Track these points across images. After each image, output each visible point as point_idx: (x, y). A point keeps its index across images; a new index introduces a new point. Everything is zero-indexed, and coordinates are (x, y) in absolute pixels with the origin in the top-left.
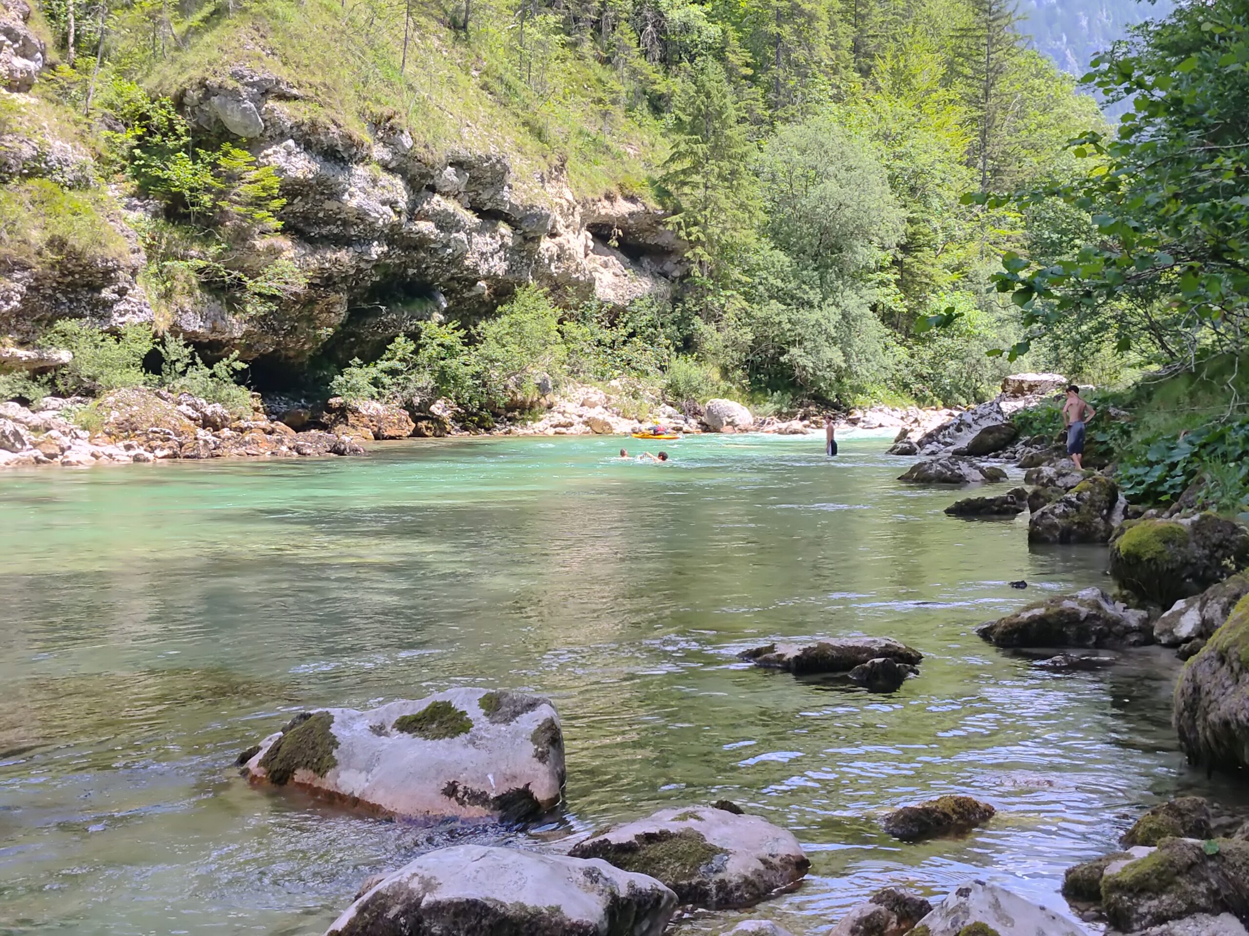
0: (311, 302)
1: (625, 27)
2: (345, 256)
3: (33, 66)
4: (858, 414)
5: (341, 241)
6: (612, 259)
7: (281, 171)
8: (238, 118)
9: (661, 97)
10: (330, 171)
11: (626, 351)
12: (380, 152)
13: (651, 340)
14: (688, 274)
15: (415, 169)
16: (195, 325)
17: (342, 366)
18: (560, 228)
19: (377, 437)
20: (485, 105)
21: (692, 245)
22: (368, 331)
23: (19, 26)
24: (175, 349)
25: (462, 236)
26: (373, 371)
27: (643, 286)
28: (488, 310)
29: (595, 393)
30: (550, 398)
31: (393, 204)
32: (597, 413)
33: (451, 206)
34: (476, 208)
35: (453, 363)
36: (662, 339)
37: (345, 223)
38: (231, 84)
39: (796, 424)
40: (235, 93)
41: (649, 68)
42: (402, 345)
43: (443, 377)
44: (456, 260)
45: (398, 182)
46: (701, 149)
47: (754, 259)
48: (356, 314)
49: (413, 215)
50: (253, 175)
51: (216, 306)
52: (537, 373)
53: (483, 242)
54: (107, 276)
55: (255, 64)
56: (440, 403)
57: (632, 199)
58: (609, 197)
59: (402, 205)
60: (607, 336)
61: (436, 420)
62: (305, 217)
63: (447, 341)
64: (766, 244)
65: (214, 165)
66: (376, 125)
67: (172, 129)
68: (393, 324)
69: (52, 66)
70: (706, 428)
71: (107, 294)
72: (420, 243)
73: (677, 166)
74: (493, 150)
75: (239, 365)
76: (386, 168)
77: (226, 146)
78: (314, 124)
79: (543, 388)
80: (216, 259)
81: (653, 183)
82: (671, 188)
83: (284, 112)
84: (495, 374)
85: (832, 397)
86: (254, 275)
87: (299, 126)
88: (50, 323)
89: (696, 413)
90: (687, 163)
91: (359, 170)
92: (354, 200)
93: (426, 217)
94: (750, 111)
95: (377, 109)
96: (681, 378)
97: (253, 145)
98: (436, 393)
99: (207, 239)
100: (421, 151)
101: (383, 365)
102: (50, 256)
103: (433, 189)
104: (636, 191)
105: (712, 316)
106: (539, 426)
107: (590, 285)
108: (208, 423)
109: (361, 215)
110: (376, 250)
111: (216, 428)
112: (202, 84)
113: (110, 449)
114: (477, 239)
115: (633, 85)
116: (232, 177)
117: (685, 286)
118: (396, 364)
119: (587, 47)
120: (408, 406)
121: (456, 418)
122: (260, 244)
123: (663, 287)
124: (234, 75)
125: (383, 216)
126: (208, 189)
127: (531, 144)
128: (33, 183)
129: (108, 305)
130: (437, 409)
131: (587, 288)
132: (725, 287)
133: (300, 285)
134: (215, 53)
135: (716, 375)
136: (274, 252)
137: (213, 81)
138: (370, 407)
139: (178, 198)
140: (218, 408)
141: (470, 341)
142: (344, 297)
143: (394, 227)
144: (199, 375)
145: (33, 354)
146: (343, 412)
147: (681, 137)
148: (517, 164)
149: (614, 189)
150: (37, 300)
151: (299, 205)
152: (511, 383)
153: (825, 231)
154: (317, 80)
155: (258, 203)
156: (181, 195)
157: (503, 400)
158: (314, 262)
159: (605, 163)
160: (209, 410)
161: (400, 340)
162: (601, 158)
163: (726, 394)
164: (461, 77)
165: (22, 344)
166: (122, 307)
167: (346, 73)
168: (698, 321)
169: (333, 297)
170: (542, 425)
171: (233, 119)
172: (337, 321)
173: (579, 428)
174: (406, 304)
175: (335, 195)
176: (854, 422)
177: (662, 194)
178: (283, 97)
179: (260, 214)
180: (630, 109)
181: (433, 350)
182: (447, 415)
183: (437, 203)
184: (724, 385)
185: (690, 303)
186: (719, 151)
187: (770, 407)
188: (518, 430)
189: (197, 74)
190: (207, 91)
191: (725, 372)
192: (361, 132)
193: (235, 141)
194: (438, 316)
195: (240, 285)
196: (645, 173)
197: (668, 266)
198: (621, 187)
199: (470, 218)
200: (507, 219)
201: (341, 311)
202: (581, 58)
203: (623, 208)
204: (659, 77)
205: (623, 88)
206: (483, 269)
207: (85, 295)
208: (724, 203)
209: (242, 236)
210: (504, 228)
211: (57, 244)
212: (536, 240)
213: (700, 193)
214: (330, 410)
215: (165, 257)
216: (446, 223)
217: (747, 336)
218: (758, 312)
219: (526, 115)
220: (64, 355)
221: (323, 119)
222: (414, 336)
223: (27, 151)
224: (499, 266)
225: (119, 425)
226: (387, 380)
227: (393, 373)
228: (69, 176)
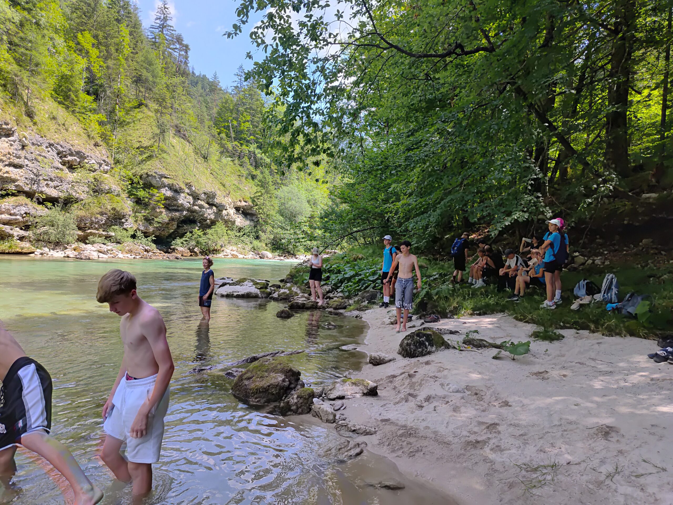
0: (168, 224)
1: (246, 157)
2: (177, 214)
3: (109, 168)
4: (297, 256)
5: (177, 210)
6: (240, 216)
7: (164, 194)
8: (155, 182)
9: (254, 175)
10: (175, 195)
11: (242, 238)
12: (187, 191)
13: (249, 236)
14: (258, 221)
15: (195, 195)
16: (142, 228)
17: (174, 239)
18: (228, 208)
19: (182, 256)
20: (211, 178)
21: (260, 214)
22: (180, 231)
23: (106, 159)
24: (139, 234)
25: (204, 210)
26: (181, 240)
27: (248, 223)
28: (209, 227)
29: (235, 248)
30: (223, 248)
31: (189, 203)
32: (235, 253)
33: (202, 203)
34: (208, 203)
35: (201, 239)
36: (251, 236)
37: (178, 206)
38: (154, 174)
39: (282, 258)
40: (155, 176)
41: (252, 168)
42: (188, 234)
43: (198, 242)
44: (202, 215)
45: (191, 197)
46: (263, 191)
47: (275, 218)
48: (178, 227)
49: (194, 205)
50: (158, 195)
51: (147, 224)
52: (220, 243)
53: (209, 211)
54: (124, 217)
55: (160, 170)
56: (196, 248)
57: (246, 202)
58: (240, 201)
59: (192, 203)
60: (238, 234)
61: (195, 252)
62: (169, 205)
63: (199, 234)
64: (278, 215)
65: (149, 192)
66: (186, 185)
67: (139, 183)
68: (187, 229)
69: (112, 168)
70: (261, 258)
71: (123, 220)
72: (195, 211)
73: (257, 195)
74: (213, 190)
75: (154, 238)
76: (188, 194)
77: (152, 188)
78: (173, 184)
79: (221, 246)
80: (148, 213)
81: (251, 198)
82: (255, 199)
83: (166, 181)
84: (210, 242)
85: (292, 252)
86: (156, 217)
87: (169, 184)
88: (110, 226)
89: (259, 254)
90: (260, 194)
91: (182, 195)
92: (180, 202)
93: (197, 205)
94: (276, 181)
95: (187, 181)
96: (256, 246)
97: (158, 188)
98: (196, 246)
99: (146, 209)
100: (197, 191)
101: (184, 239)
102: (112, 211)
103: (198, 199)
104: (247, 200)
105: (264, 232)
106: (220, 255)
107: (234, 222)
108: (146, 251)
109: (182, 205)
110: (185, 213)
111: (148, 252)
112: (147, 174)
113: (127, 255)
114: (208, 210)
115: (247, 172)
116: (153, 195)
117: (257, 224)
118: (187, 239)
119: (236, 162)
120: (189, 249)
121: (200, 252)
122: (158, 210)
123: (252, 223)
124: (155, 172)
125: (187, 205)
126: (147, 198)
127: (222, 188)
128: (108, 195)
129: (123, 223)
130: (196, 250)
131: (233, 223)
132: (267, 224)
133: (167, 220)
134: (150, 167)
135: (264, 245)
136: (161, 212)
137: (149, 173)
138: (180, 249)
139: (139, 199)
140: (148, 247)
141: (205, 234)
142: (176, 223)
143: (189, 208)
144: (144, 240)
145: (106, 233)
146: (174, 250)
147: (258, 187)
148: (218, 193)
149: (241, 199)
150: (108, 221)
151: (168, 202)
152: (214, 245)
153: (292, 213)
154: (174, 174)
155: (158, 201)
156: (140, 198)
157: (212, 248)
158: (170, 215)
159: (239, 192)
160: (147, 248)
161: (188, 233)
162: (239, 191)
163: (266, 250)
164: (206, 171)
165: (103, 231)
166: (126, 223)
167: (180, 172)
168: (260, 232)
169: (174, 223)
170: (221, 255)
171: (154, 182)
172: (174, 228)
173: (230, 256)
174: (190, 225)
175: (176, 200)
176: (296, 258)
177: (253, 201)
178: (166, 177)
179: (159, 204)
180: (246, 178)
181: (196, 236)
182: (198, 252)
183: (200, 202)
184: (266, 248)
185: (259, 228)
186: (267, 192)
187: (276, 254)
188: (215, 256)
189: (146, 171)
190: (148, 175)
191: (266, 245)
192: (183, 186)
193: (154, 187)
194: (197, 228)
195: (153, 219)
196: (249, 195)
197: (254, 218)
198: (243, 199)
199: (206, 206)
200: (215, 206)
201: (175, 226)
202: (235, 164)
203: (243, 204)
204: (254, 170)
205: (245, 173)
206: (209, 217)
207: (118, 221)
208: (268, 205)
209: (154, 209)
210: (214, 208)
211: (114, 209)
212: (222, 211)
213: (262, 201)
214: (171, 249)
215: (136, 212)
216: (201, 207)
217: (272, 237)
218: (275, 231)
219: (221, 181)
220: (113, 234)
221: (175, 183)
222: (191, 232)
223: (107, 188)
224: (212, 217)
225: (129, 251)
226: (185, 243)
227: (186, 241)
228: (116, 194)
